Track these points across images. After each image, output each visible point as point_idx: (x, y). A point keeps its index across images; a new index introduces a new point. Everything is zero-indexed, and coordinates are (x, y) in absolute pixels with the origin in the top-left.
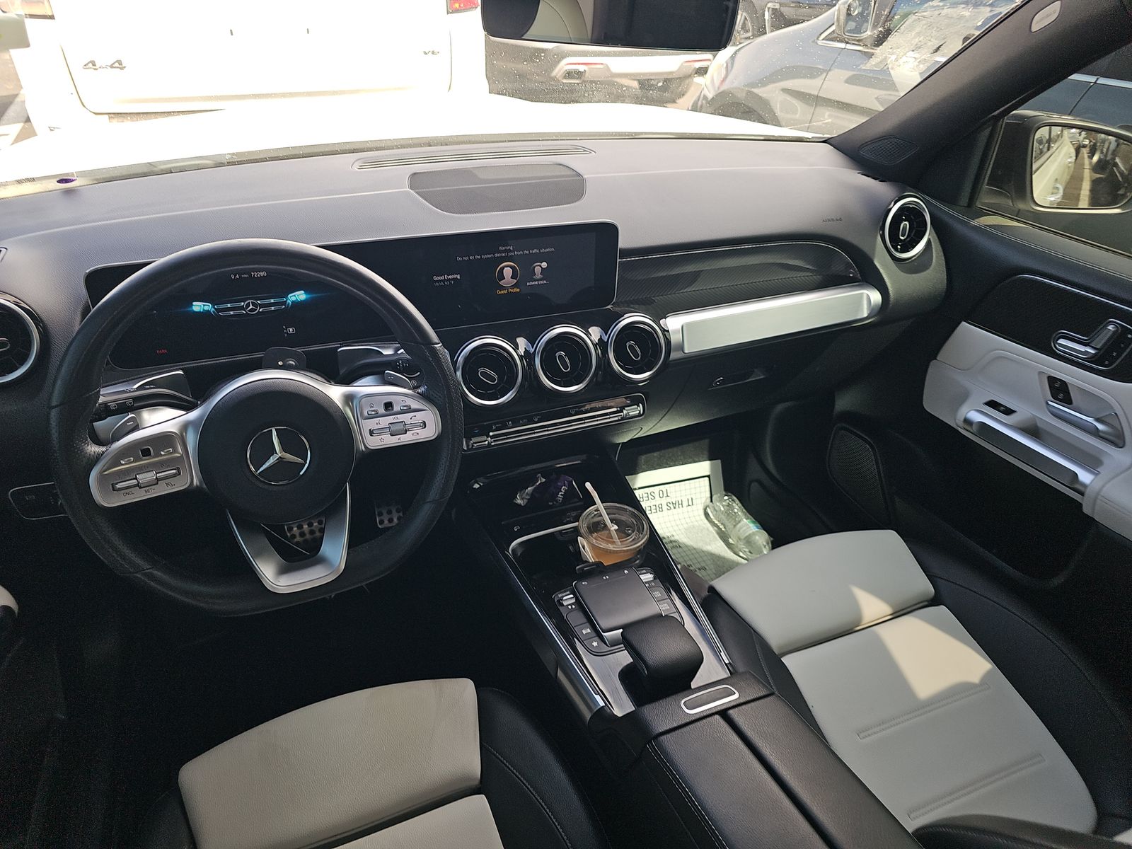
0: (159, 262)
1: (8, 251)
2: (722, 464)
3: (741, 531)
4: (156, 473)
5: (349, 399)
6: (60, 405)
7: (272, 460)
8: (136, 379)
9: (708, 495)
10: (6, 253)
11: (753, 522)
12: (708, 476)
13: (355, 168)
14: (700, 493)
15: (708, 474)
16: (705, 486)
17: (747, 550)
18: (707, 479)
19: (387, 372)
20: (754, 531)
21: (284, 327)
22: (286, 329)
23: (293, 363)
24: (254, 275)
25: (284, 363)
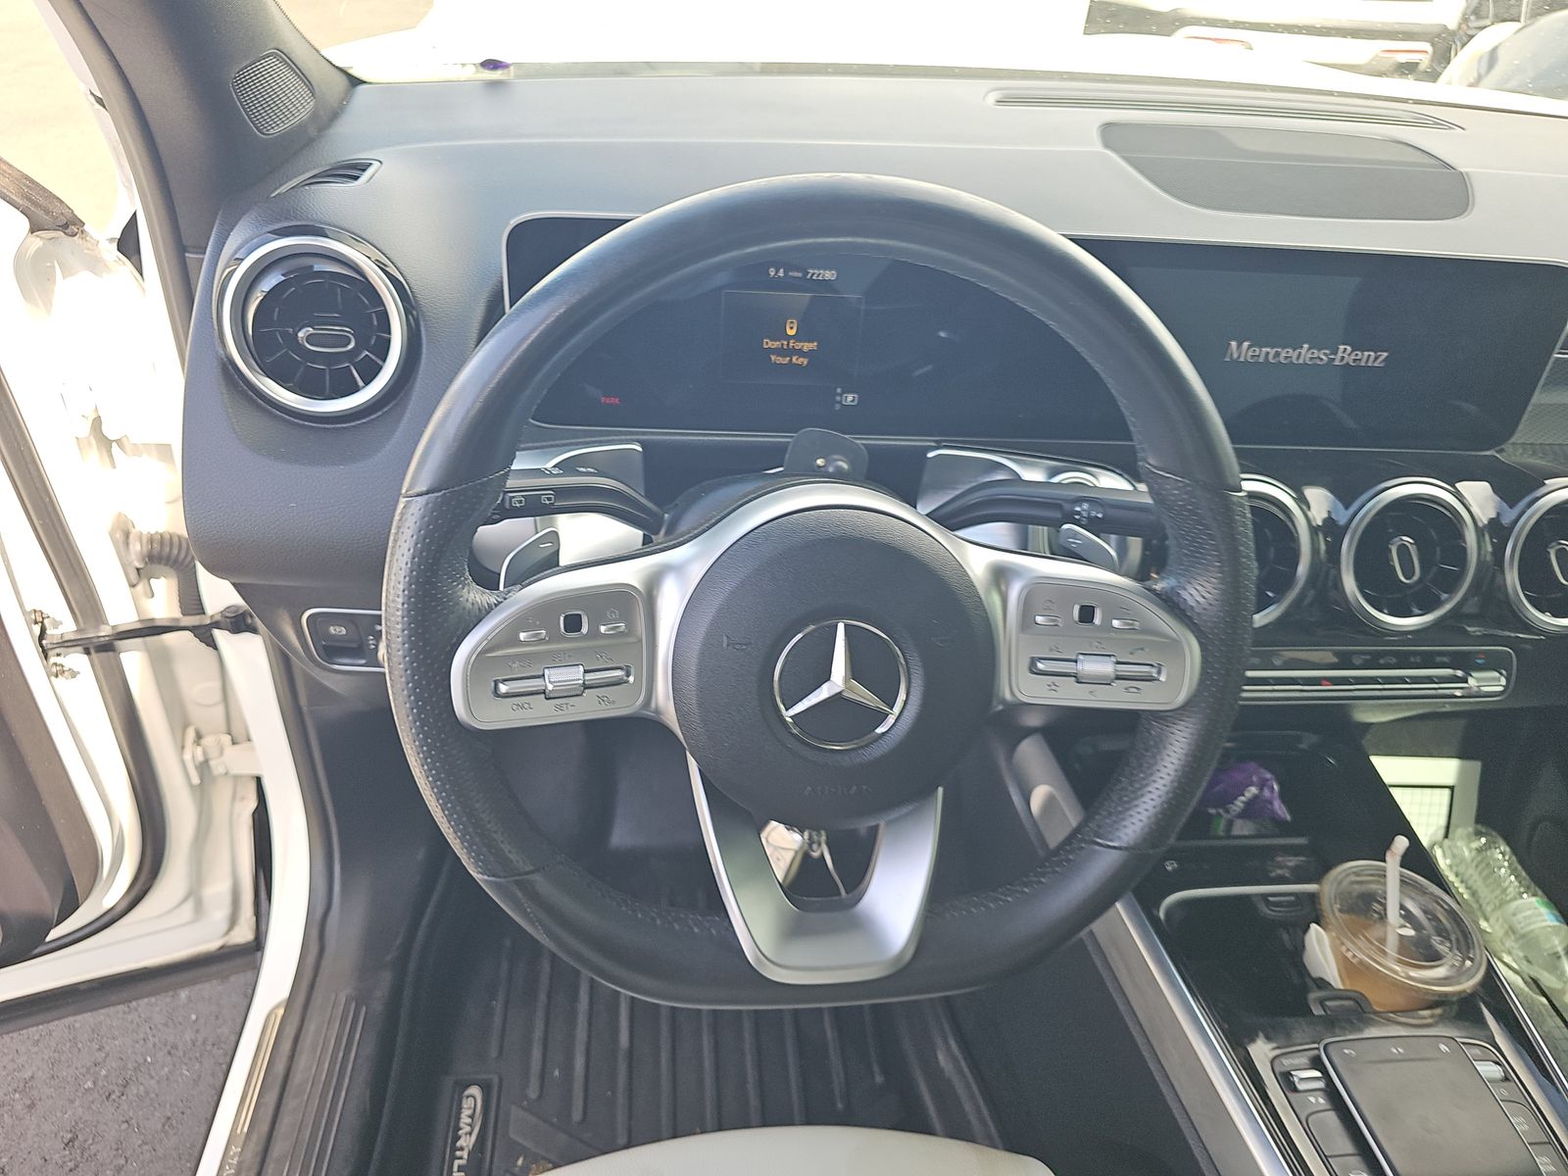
0: (641, 220)
1: (383, 167)
2: (1482, 770)
3: (1520, 917)
4: (586, 672)
5: (1000, 575)
6: (427, 493)
7: (824, 693)
8: (558, 446)
9: (1443, 821)
10: (380, 168)
11: (1547, 905)
12: (1452, 788)
13: (992, 98)
14: (1429, 815)
15: (1450, 781)
16: (1440, 805)
17: (1521, 954)
18: (1447, 792)
19: (1066, 526)
20: (1551, 924)
21: (839, 390)
22: (841, 395)
23: (845, 466)
24: (813, 274)
25: (828, 463)
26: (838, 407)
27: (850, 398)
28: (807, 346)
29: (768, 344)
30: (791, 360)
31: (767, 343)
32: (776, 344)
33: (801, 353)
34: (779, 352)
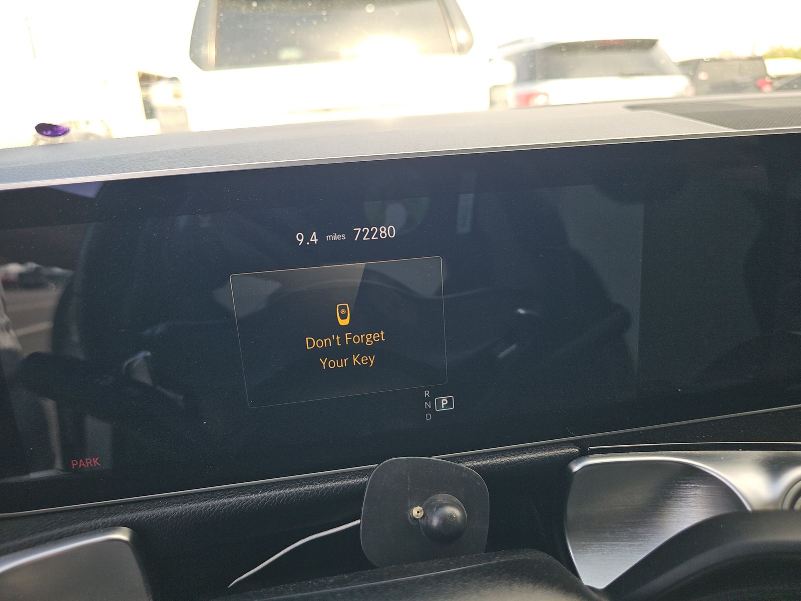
21: (427, 394)
22: (431, 399)
23: (454, 512)
24: (362, 234)
25: (429, 509)
26: (429, 417)
27: (444, 401)
28: (371, 339)
29: (313, 343)
30: (350, 361)
31: (311, 343)
32: (325, 342)
33: (363, 349)
34: (333, 352)
